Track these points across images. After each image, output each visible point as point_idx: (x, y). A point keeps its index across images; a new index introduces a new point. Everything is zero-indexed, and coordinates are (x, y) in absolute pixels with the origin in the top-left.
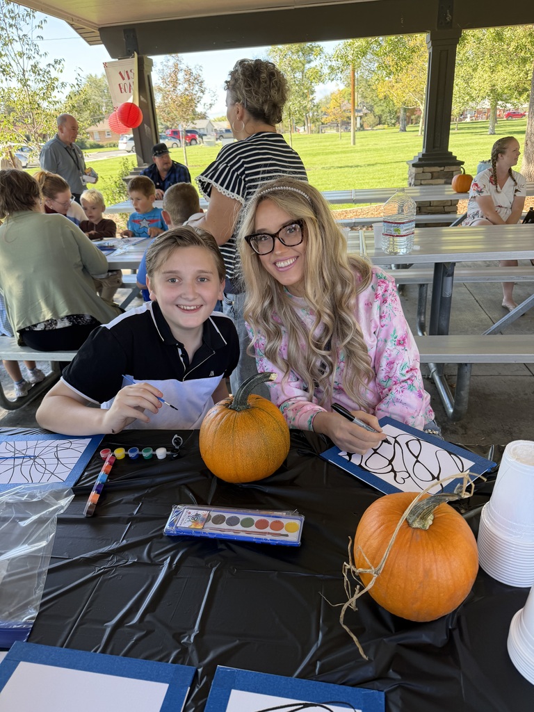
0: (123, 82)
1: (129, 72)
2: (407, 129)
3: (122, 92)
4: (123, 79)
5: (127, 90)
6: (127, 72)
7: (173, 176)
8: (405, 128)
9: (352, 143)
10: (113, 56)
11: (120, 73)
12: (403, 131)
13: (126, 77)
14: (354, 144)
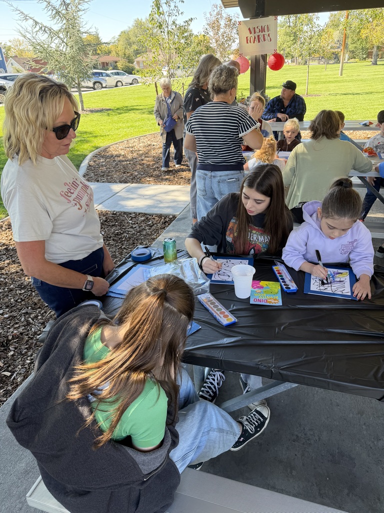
0: (250, 35)
1: (256, 29)
2: (378, 63)
3: (247, 43)
4: (251, 33)
5: (252, 41)
6: (254, 28)
7: (293, 104)
8: (376, 62)
9: (340, 74)
10: (245, 17)
11: (249, 29)
12: (374, 64)
13: (253, 32)
14: (341, 75)
